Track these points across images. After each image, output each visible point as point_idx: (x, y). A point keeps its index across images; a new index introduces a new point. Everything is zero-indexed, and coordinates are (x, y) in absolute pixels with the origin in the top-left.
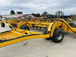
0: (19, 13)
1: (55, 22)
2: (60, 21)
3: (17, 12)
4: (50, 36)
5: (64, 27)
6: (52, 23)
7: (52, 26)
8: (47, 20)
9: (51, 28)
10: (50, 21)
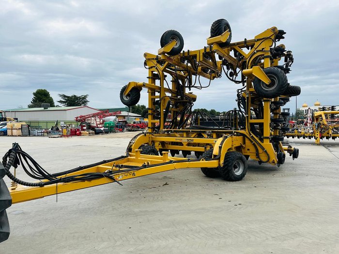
0: (73, 102)
1: (226, 137)
2: (237, 135)
3: (65, 96)
4: (219, 164)
5: (248, 150)
6: (221, 139)
7: (222, 144)
8: (204, 132)
9: (220, 148)
10: (214, 136)
